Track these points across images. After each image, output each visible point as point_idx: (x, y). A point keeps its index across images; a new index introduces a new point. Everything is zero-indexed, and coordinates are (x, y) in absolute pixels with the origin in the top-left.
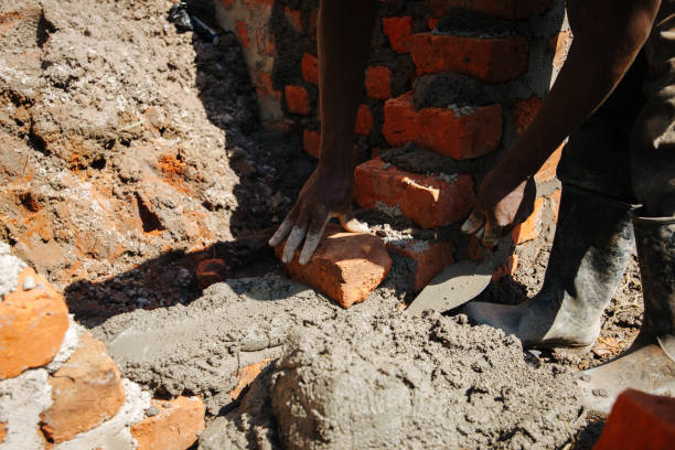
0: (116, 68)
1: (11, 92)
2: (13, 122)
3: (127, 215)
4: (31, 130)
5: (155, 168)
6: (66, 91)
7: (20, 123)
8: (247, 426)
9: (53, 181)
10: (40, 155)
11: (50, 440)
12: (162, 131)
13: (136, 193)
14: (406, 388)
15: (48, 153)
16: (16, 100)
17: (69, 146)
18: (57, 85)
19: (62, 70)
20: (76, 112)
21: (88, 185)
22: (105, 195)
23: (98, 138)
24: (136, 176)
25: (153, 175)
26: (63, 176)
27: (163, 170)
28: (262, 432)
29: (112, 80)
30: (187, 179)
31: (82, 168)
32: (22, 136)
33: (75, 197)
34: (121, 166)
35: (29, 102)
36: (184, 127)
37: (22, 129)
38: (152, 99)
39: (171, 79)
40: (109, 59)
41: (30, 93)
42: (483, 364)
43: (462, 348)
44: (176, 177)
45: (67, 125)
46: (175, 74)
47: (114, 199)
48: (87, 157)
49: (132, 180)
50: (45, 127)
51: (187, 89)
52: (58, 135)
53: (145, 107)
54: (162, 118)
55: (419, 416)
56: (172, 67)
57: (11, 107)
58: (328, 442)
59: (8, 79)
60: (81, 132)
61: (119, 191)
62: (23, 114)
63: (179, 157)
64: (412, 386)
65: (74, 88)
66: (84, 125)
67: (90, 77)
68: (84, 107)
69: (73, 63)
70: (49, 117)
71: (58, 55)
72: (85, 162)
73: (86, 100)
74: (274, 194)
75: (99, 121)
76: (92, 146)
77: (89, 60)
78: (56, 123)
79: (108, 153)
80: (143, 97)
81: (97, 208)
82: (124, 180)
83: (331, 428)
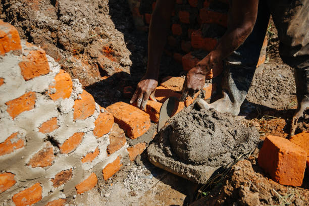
0: (85, 14)
1: (49, 27)
2: (51, 39)
3: (94, 71)
4: (58, 41)
5: (102, 52)
6: (69, 26)
7: (53, 39)
8: (162, 147)
9: (68, 60)
10: (62, 51)
11: (109, 153)
12: (102, 36)
13: (97, 63)
14: (210, 136)
15: (65, 50)
16: (51, 30)
17: (72, 47)
18: (65, 23)
19: (67, 17)
20: (74, 34)
21: (80, 61)
22: (86, 64)
23: (82, 43)
24: (96, 56)
25: (101, 54)
26: (71, 58)
27: (105, 53)
28: (168, 148)
29: (84, 19)
30: (114, 55)
31: (77, 54)
32: (54, 43)
33: (77, 66)
34: (91, 52)
35: (56, 31)
36: (109, 33)
37: (54, 41)
38: (97, 23)
39: (100, 12)
40: (81, 10)
41: (56, 27)
42: (229, 124)
43: (222, 119)
44: (110, 55)
45: (71, 39)
46: (102, 10)
47: (89, 65)
48: (79, 50)
49: (95, 58)
50: (64, 40)
51: (107, 16)
52: (68, 43)
53: (95, 27)
54: (101, 31)
55: (214, 143)
56: (100, 7)
57: (49, 33)
58: (189, 151)
59: (47, 22)
60: (76, 41)
61: (91, 62)
62: (54, 35)
63: (110, 47)
64: (211, 134)
65: (72, 24)
66: (77, 39)
67: (77, 20)
68: (76, 32)
69: (70, 14)
70: (65, 37)
71: (64, 11)
72: (78, 52)
73: (77, 29)
74: (144, 57)
75: (83, 36)
76: (80, 46)
77: (76, 12)
78: (67, 39)
79: (85, 48)
80: (94, 23)
81: (85, 70)
82: (92, 58)
83: (190, 147)
